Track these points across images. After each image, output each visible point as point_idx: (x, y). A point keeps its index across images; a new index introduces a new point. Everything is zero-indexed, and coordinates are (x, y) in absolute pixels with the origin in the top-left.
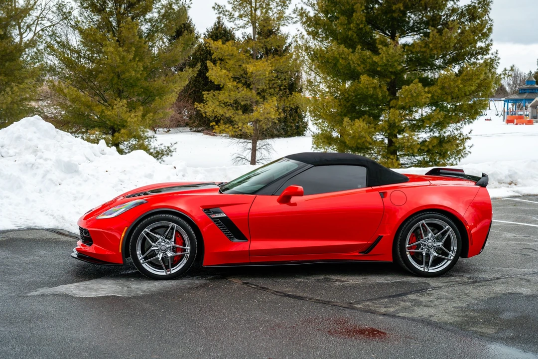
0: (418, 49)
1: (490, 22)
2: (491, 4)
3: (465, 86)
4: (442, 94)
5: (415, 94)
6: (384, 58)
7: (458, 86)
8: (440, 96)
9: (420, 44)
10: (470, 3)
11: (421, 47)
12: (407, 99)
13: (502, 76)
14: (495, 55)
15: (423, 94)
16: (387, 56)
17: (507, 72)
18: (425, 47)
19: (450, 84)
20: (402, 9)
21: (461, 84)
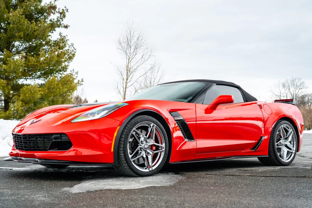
0: (33, 63)
1: (74, 50)
2: (68, 41)
3: (63, 88)
4: (48, 93)
5: (33, 92)
6: (12, 67)
7: (59, 88)
8: (47, 94)
9: (34, 60)
10: (56, 39)
11: (34, 62)
12: (27, 94)
13: (77, 85)
14: (73, 72)
15: (38, 92)
16: (15, 65)
17: (80, 82)
18: (37, 62)
19: (55, 86)
20: (22, 36)
21: (61, 86)
